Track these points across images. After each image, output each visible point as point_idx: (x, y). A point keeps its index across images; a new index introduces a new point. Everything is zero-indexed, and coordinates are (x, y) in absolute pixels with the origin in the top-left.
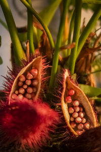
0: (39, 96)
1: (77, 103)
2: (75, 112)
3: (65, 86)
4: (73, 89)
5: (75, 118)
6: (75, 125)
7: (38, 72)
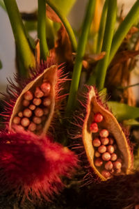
0: (52, 122)
1: (105, 133)
2: (102, 144)
3: (89, 110)
4: (101, 114)
5: (102, 154)
6: (101, 163)
7: (51, 88)
